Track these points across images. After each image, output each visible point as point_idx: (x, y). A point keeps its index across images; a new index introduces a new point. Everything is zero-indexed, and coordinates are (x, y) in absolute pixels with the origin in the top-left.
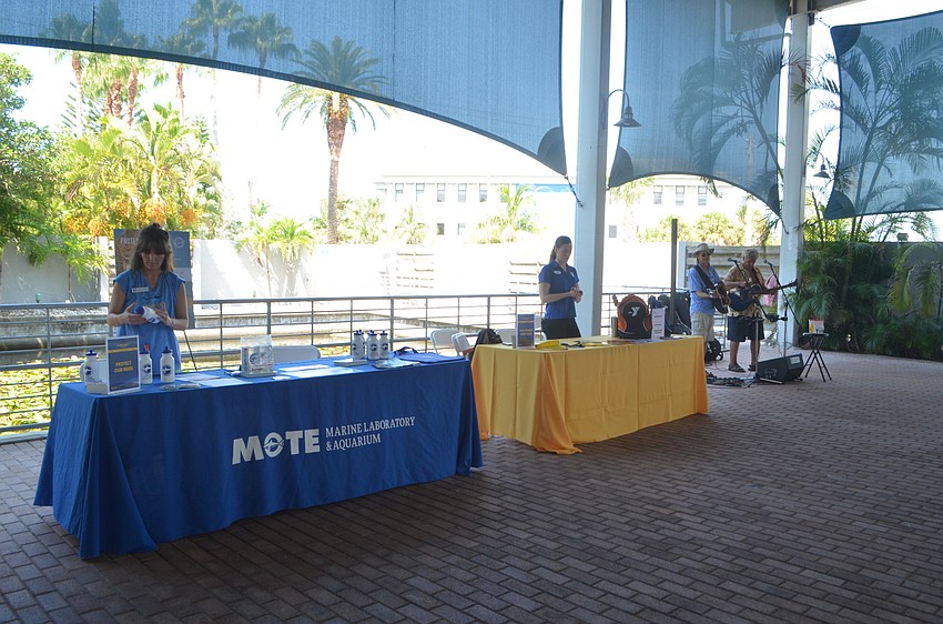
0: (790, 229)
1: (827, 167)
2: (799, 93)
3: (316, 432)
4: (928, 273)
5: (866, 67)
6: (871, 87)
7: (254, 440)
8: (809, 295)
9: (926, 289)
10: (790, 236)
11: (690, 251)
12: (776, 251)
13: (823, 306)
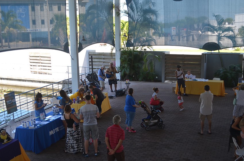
0: (118, 50)
1: (126, 33)
2: (118, 14)
3: (58, 128)
4: (151, 62)
5: (134, 6)
6: (136, 12)
7: (52, 131)
8: (124, 67)
9: (151, 66)
10: (118, 52)
11: (90, 54)
12: (114, 54)
13: (128, 70)
